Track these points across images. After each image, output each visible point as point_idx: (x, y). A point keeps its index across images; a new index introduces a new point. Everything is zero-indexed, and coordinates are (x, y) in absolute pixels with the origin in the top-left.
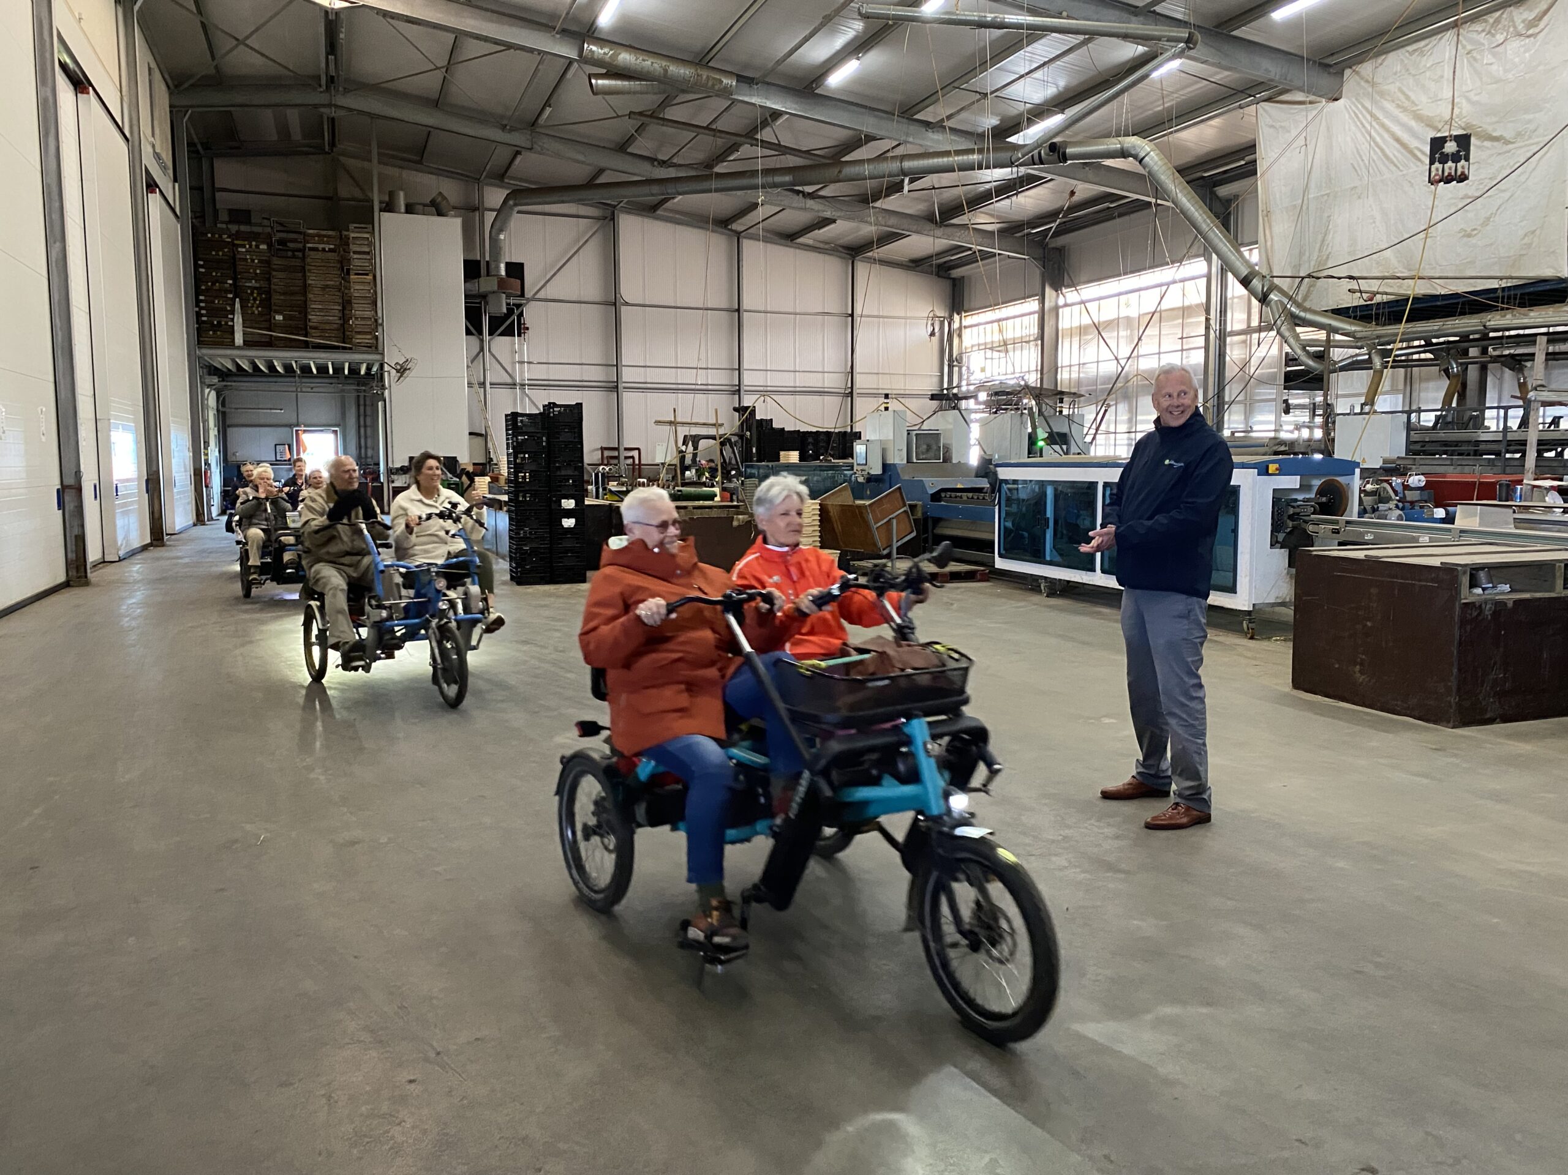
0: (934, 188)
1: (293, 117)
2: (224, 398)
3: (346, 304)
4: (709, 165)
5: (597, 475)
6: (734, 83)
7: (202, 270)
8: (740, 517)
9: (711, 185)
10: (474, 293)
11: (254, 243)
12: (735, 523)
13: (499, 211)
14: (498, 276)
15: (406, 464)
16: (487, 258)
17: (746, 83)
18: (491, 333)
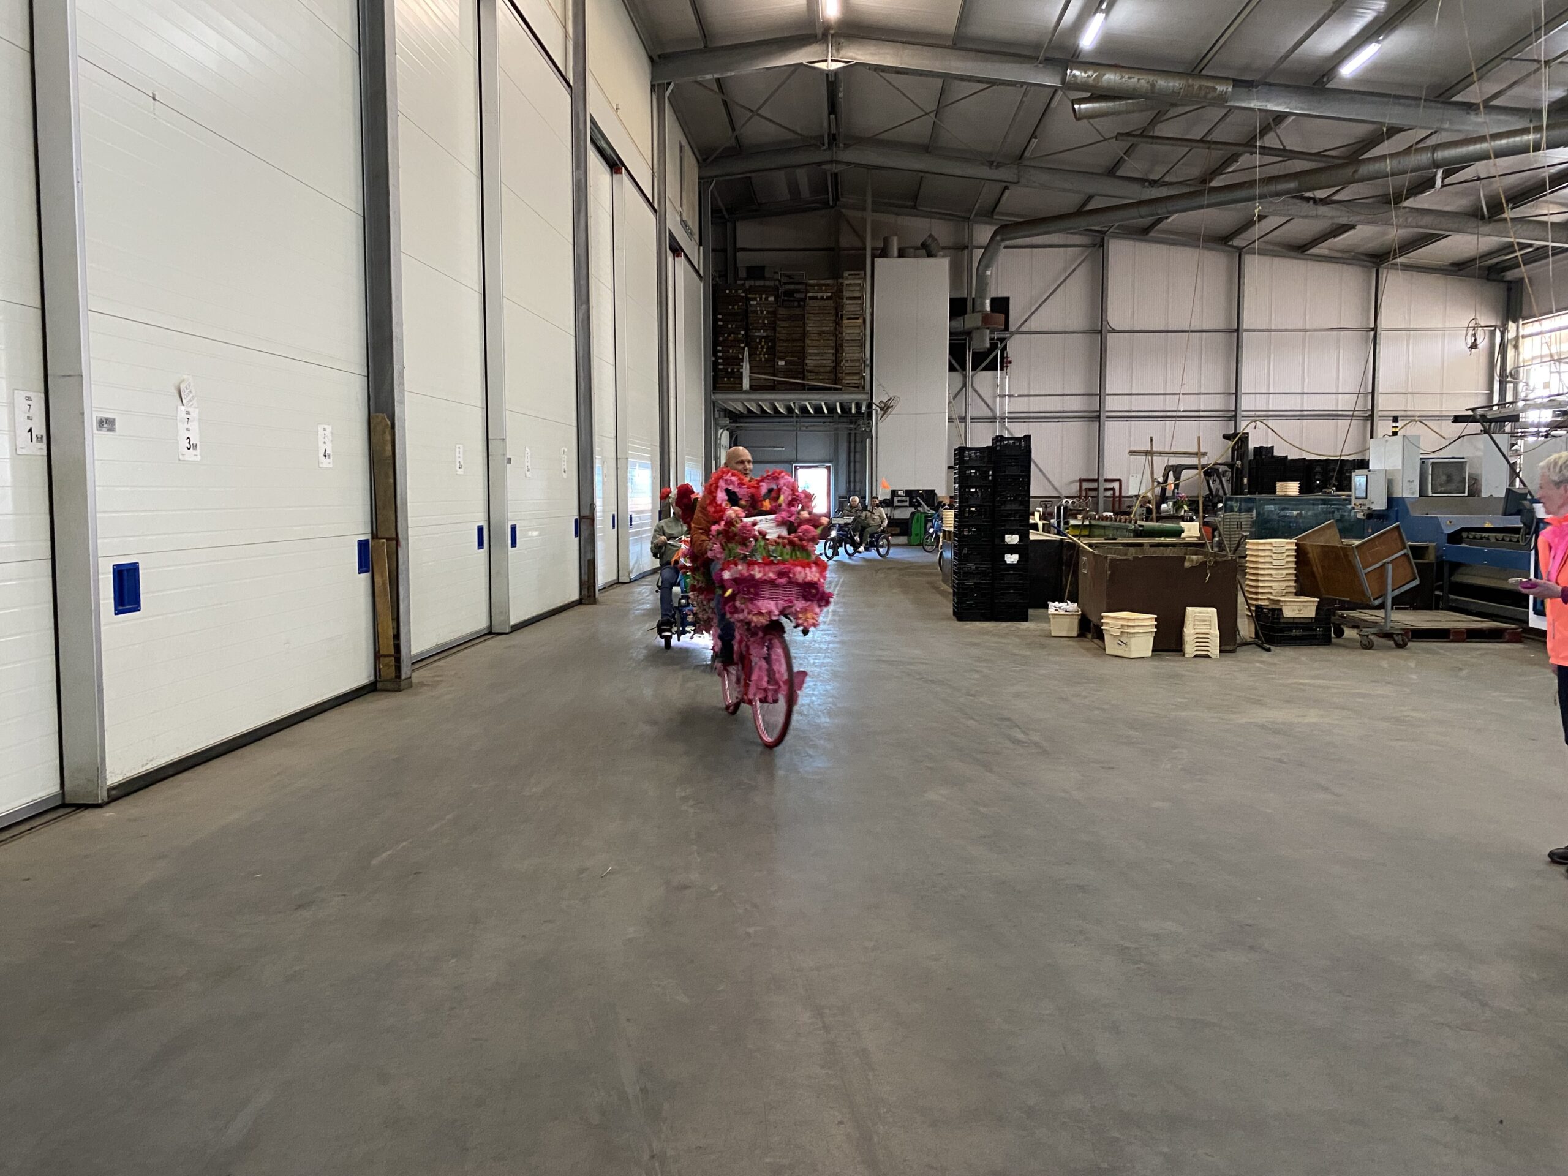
0: (1479, 179)
1: (802, 176)
2: (736, 437)
3: (839, 348)
4: (1204, 181)
5: (1059, 509)
6: (1230, 89)
7: (720, 323)
8: (1194, 557)
9: (1204, 201)
10: (958, 330)
11: (764, 296)
12: (1187, 564)
13: (986, 248)
14: (982, 311)
16: (973, 296)
17: (1246, 87)
18: (974, 369)
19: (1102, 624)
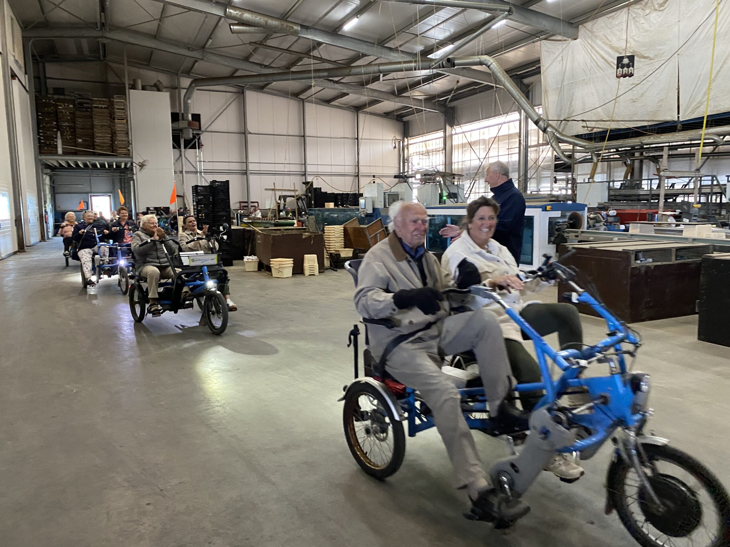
0: (394, 79)
1: (84, 43)
2: (53, 180)
3: (113, 134)
4: (288, 68)
5: (237, 215)
6: (299, 29)
7: (41, 117)
8: (306, 234)
9: (289, 77)
10: (176, 128)
11: (66, 104)
12: (304, 237)
13: (188, 89)
14: (188, 120)
16: (182, 112)
17: (306, 28)
18: (185, 148)
19: (270, 264)
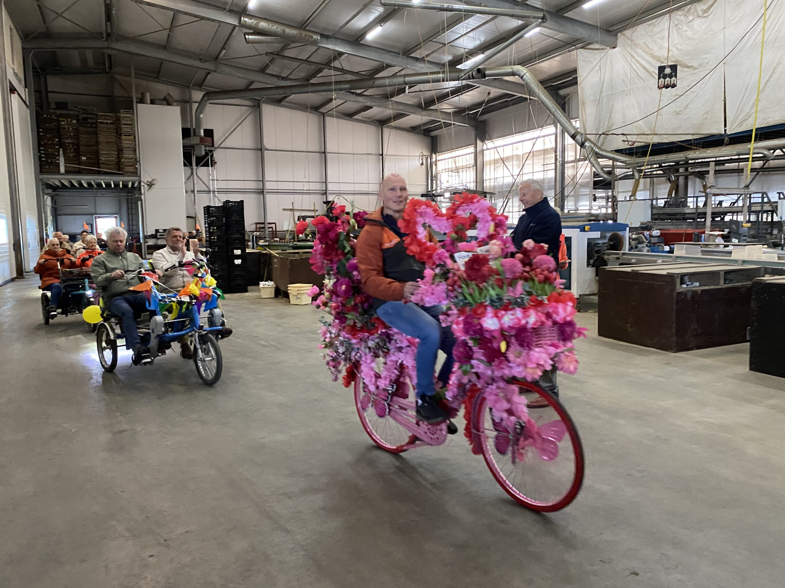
0: (421, 91)
1: (89, 54)
2: (55, 201)
3: (120, 151)
4: (308, 79)
5: (253, 237)
6: (319, 38)
7: (42, 134)
9: (309, 89)
10: (187, 145)
11: (69, 120)
13: (200, 103)
14: (199, 136)
15: (154, 233)
16: (194, 127)
17: (325, 38)
18: (197, 165)
19: (288, 290)
